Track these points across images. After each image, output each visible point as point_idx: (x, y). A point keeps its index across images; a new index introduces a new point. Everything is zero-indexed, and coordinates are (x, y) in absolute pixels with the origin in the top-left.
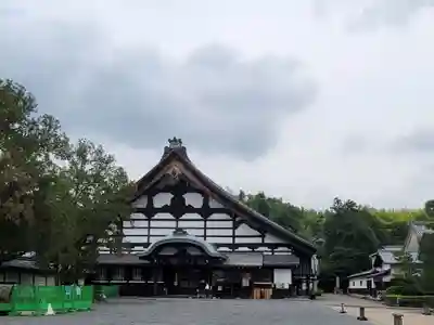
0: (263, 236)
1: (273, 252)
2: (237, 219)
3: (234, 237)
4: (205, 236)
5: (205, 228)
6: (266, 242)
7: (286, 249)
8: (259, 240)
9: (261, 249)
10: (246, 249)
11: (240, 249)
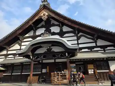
0: (96, 42)
2: (79, 35)
3: (78, 44)
6: (98, 45)
7: (112, 48)
8: (94, 45)
9: (95, 49)
10: (87, 50)
11: (83, 50)
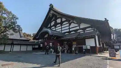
0: (79, 26)
1: (84, 31)
2: (70, 22)
3: (69, 29)
4: (62, 31)
5: (62, 28)
9: (79, 31)
10: (74, 32)
